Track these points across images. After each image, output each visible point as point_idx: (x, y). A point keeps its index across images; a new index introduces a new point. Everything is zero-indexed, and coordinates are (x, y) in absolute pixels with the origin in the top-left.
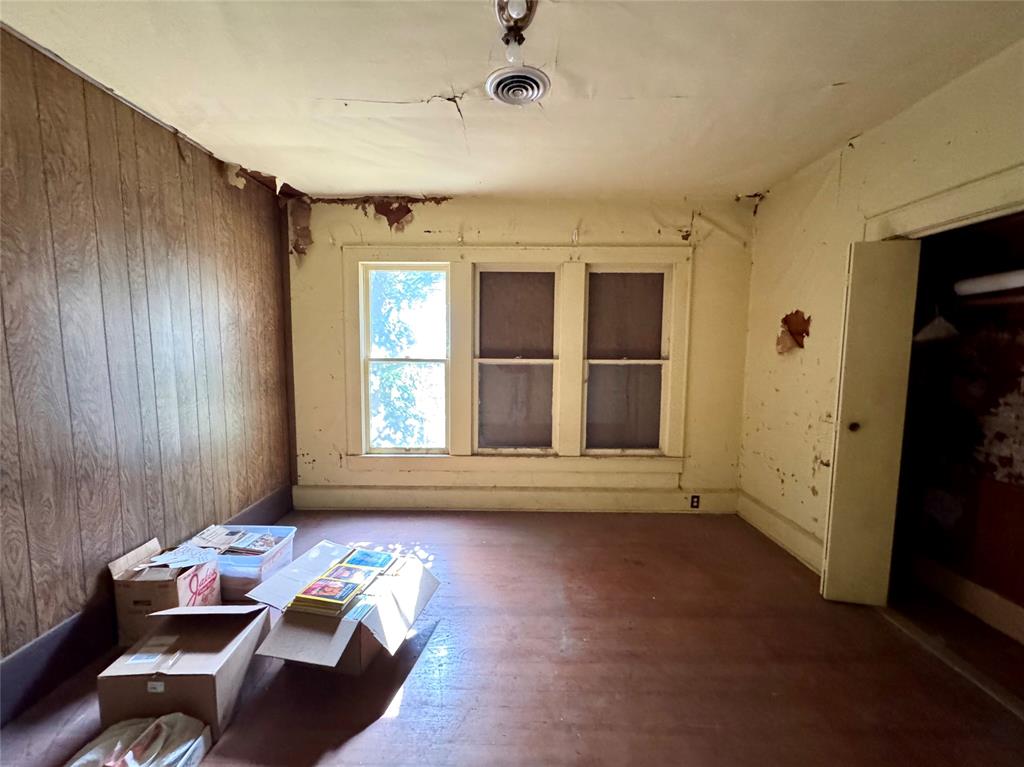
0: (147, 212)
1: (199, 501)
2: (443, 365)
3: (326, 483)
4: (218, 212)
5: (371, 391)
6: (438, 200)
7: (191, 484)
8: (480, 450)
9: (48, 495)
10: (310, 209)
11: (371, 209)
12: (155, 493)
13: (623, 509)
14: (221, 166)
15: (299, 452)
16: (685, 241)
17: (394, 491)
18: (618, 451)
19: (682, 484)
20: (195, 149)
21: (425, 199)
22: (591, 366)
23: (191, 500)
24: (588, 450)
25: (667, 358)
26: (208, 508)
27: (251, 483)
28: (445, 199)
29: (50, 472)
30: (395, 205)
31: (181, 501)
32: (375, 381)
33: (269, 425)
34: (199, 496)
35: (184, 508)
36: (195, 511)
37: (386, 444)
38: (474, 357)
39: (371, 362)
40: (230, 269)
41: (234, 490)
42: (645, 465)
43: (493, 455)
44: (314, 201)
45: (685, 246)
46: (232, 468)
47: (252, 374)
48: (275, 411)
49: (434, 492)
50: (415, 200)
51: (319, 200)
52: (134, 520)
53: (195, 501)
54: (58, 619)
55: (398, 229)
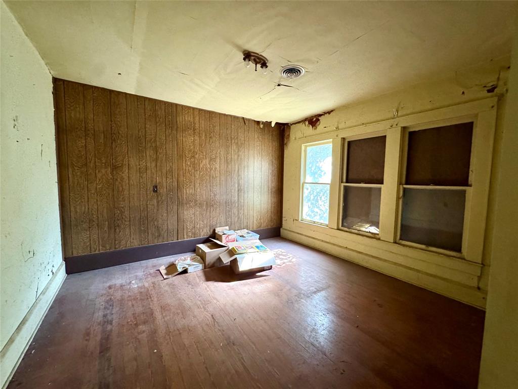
0: (233, 141)
1: (242, 221)
2: (329, 185)
3: (289, 229)
4: (256, 136)
5: (304, 195)
6: (329, 113)
7: (240, 215)
8: (342, 228)
9: (204, 207)
10: (290, 128)
11: (307, 123)
12: (229, 215)
13: (423, 286)
14: (258, 123)
15: (283, 216)
16: (490, 94)
17: (308, 238)
18: (423, 247)
19: (480, 285)
20: (249, 120)
21: (325, 113)
22: (405, 189)
23: (240, 219)
24: (401, 241)
25: (470, 186)
26: (245, 224)
27: (262, 221)
28: (332, 111)
29: (205, 203)
30: (315, 119)
31: (236, 219)
32: (306, 192)
33: (272, 204)
34: (242, 219)
35: (237, 221)
36: (241, 224)
37: (308, 218)
38: (342, 182)
39: (305, 184)
40: (259, 154)
41: (255, 222)
42: (448, 262)
43: (347, 232)
44: (291, 125)
45: (492, 97)
46: (255, 215)
47: (266, 187)
48: (275, 200)
49: (321, 243)
50: (320, 115)
51: (293, 124)
52: (223, 219)
53: (241, 220)
54: (204, 235)
55: (315, 129)
